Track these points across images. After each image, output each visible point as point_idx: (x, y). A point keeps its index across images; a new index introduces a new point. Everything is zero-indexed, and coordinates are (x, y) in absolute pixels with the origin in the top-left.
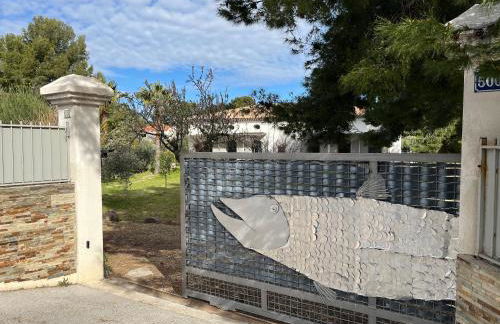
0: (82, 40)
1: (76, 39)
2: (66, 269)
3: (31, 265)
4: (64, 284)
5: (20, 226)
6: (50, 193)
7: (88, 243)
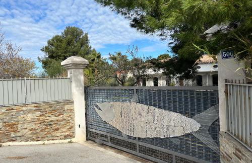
0: (86, 35)
1: (84, 35)
2: (71, 136)
3: (58, 134)
4: (70, 142)
5: (53, 118)
6: (64, 105)
7: (79, 125)
